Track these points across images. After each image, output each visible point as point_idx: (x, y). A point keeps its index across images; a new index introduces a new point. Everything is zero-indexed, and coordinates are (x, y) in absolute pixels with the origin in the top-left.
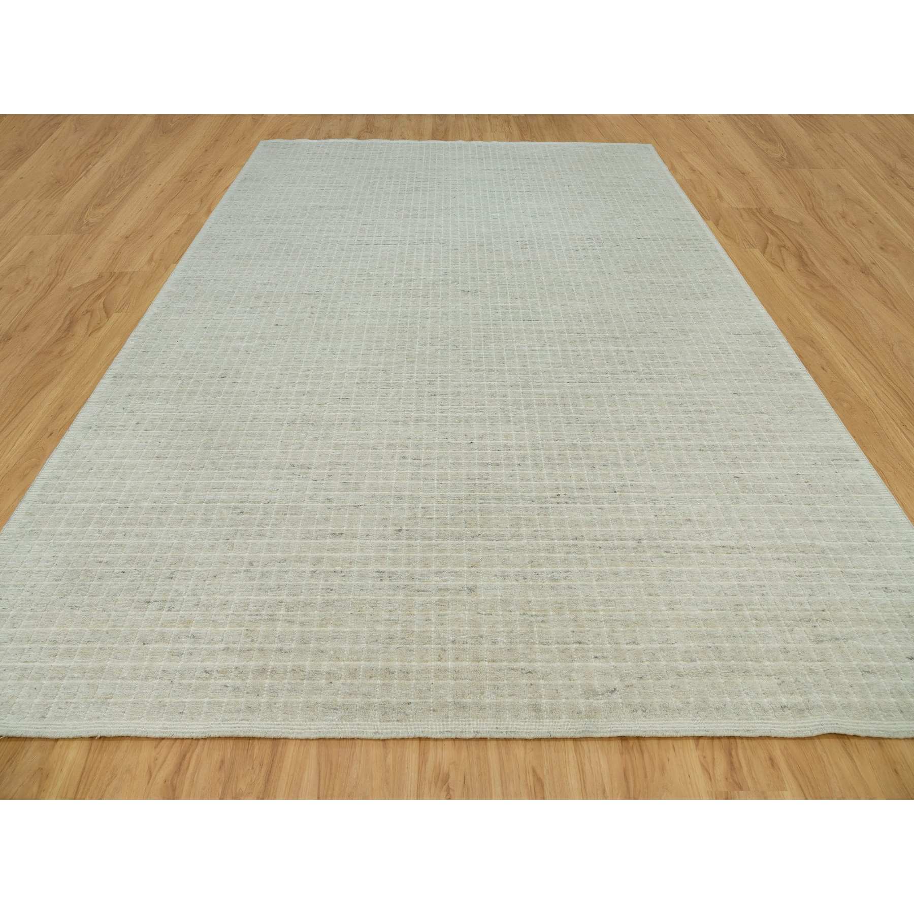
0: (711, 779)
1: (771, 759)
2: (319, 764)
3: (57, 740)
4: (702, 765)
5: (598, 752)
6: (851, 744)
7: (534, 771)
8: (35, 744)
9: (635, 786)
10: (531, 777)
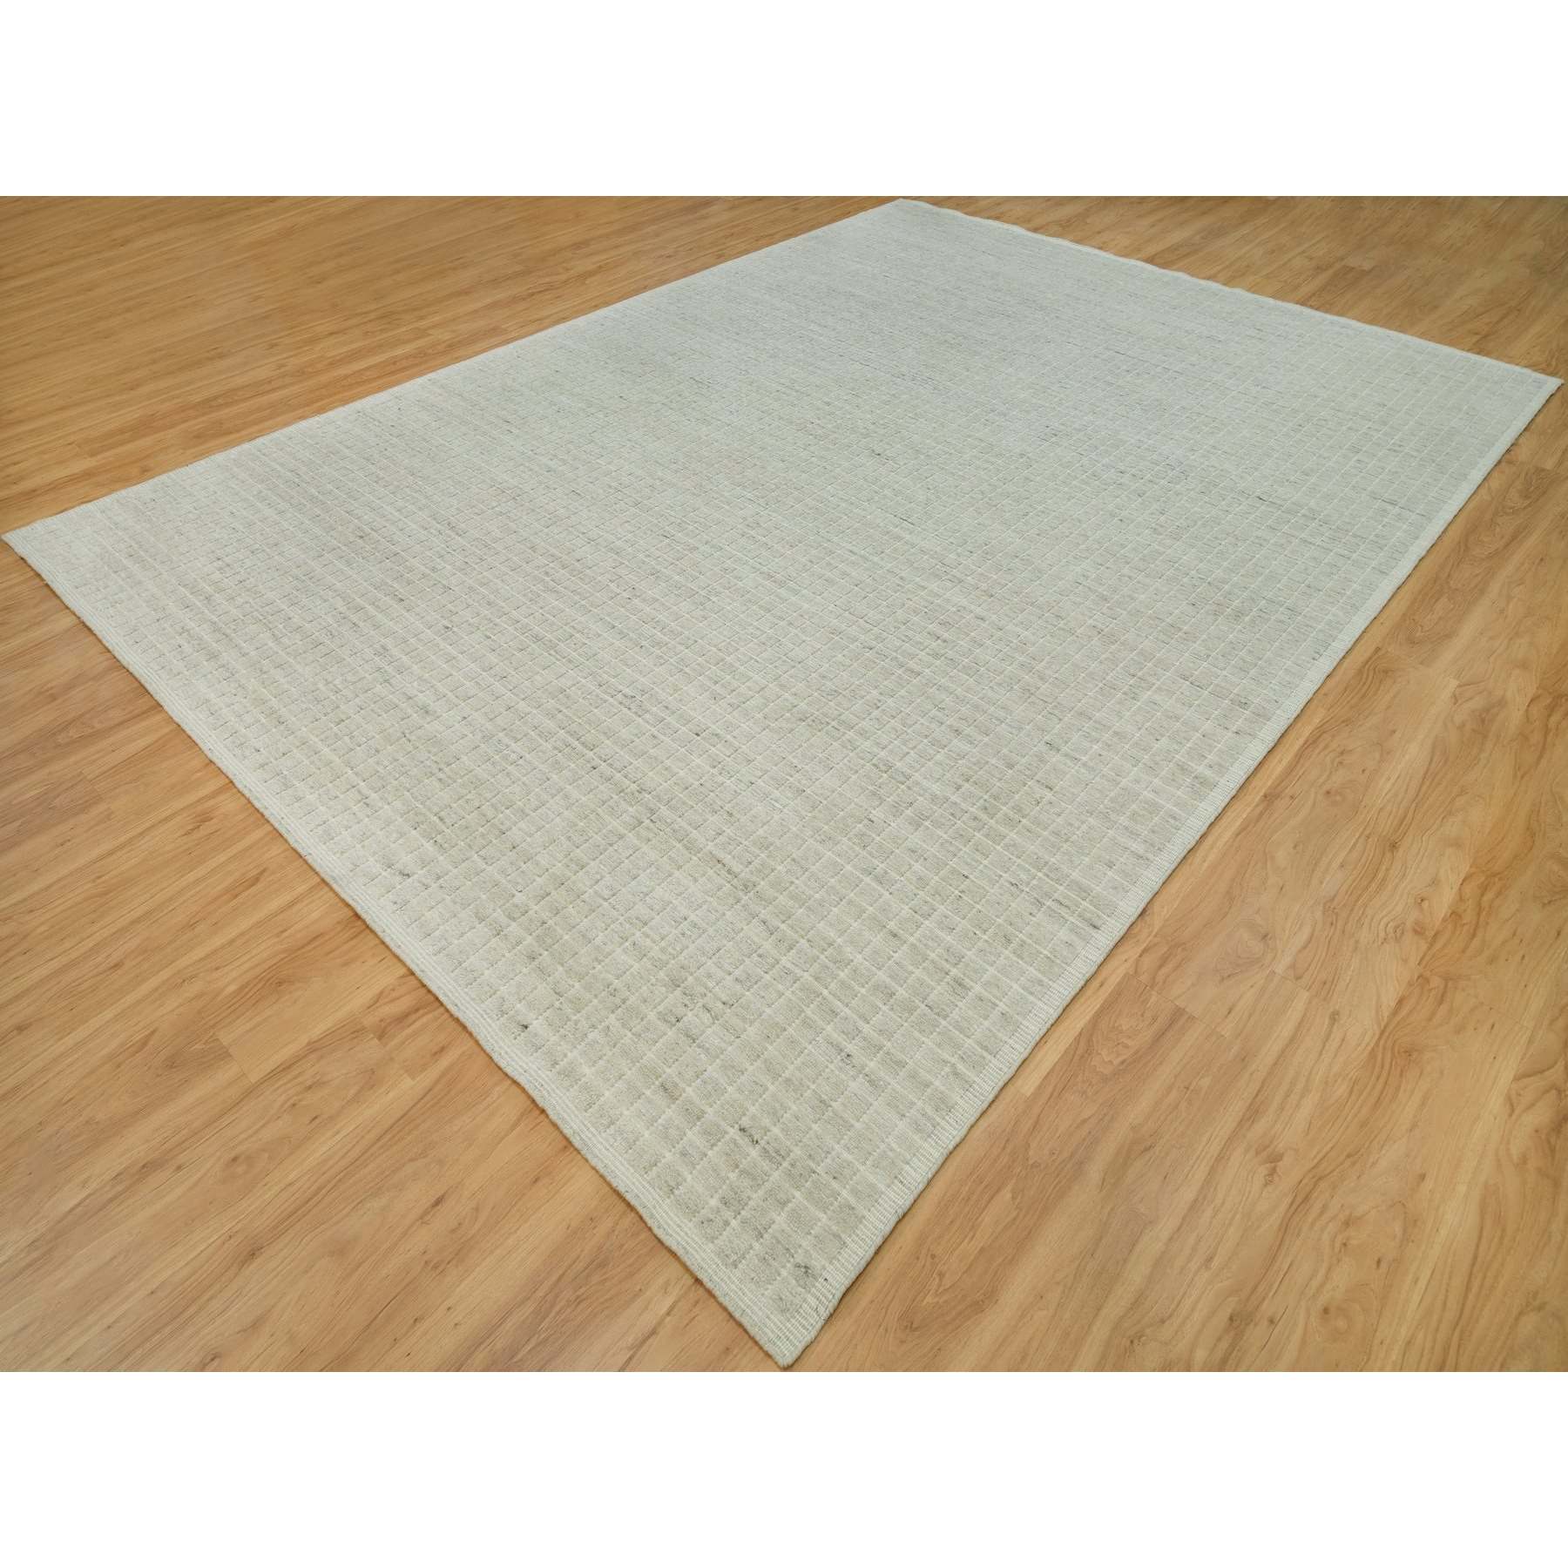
0: (369, 1008)
1: (442, 1049)
2: (156, 741)
3: (67, 608)
4: (381, 993)
5: (324, 904)
6: (536, 1118)
7: (264, 871)
8: (58, 602)
9: (310, 951)
10: (255, 872)
